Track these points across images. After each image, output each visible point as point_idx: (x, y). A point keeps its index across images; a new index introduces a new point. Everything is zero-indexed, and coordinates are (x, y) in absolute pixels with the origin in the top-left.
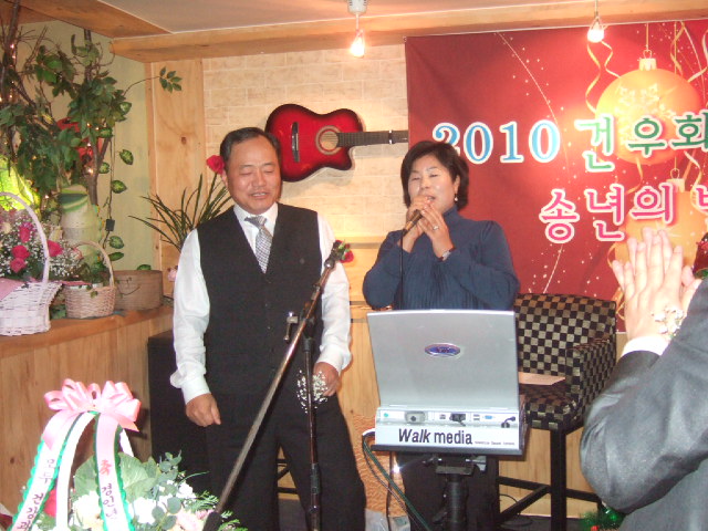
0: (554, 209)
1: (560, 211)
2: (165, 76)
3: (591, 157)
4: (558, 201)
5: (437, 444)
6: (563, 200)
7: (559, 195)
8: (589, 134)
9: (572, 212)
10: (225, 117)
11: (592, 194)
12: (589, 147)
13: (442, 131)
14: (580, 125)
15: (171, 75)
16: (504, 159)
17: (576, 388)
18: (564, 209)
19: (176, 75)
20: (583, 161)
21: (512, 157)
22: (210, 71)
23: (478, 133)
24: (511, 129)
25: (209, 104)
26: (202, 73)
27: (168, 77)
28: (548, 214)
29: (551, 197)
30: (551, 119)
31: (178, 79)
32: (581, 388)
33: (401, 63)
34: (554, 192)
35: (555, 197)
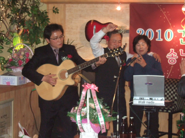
0: (171, 55)
1: (172, 55)
2: (54, 9)
3: (182, 40)
4: (172, 52)
5: (147, 104)
6: (173, 52)
7: (172, 51)
8: (181, 34)
9: (176, 56)
10: (72, 22)
11: (182, 51)
12: (181, 37)
13: (139, 31)
14: (179, 31)
15: (56, 9)
16: (157, 40)
17: (176, 102)
18: (174, 54)
19: (58, 9)
20: (179, 41)
21: (159, 39)
22: (68, 8)
23: (150, 32)
24: (159, 31)
25: (67, 18)
26: (65, 9)
27: (55, 9)
28: (169, 56)
29: (170, 51)
30: (171, 29)
31: (58, 10)
32: (177, 102)
33: (127, 10)
34: (171, 50)
35: (171, 51)
